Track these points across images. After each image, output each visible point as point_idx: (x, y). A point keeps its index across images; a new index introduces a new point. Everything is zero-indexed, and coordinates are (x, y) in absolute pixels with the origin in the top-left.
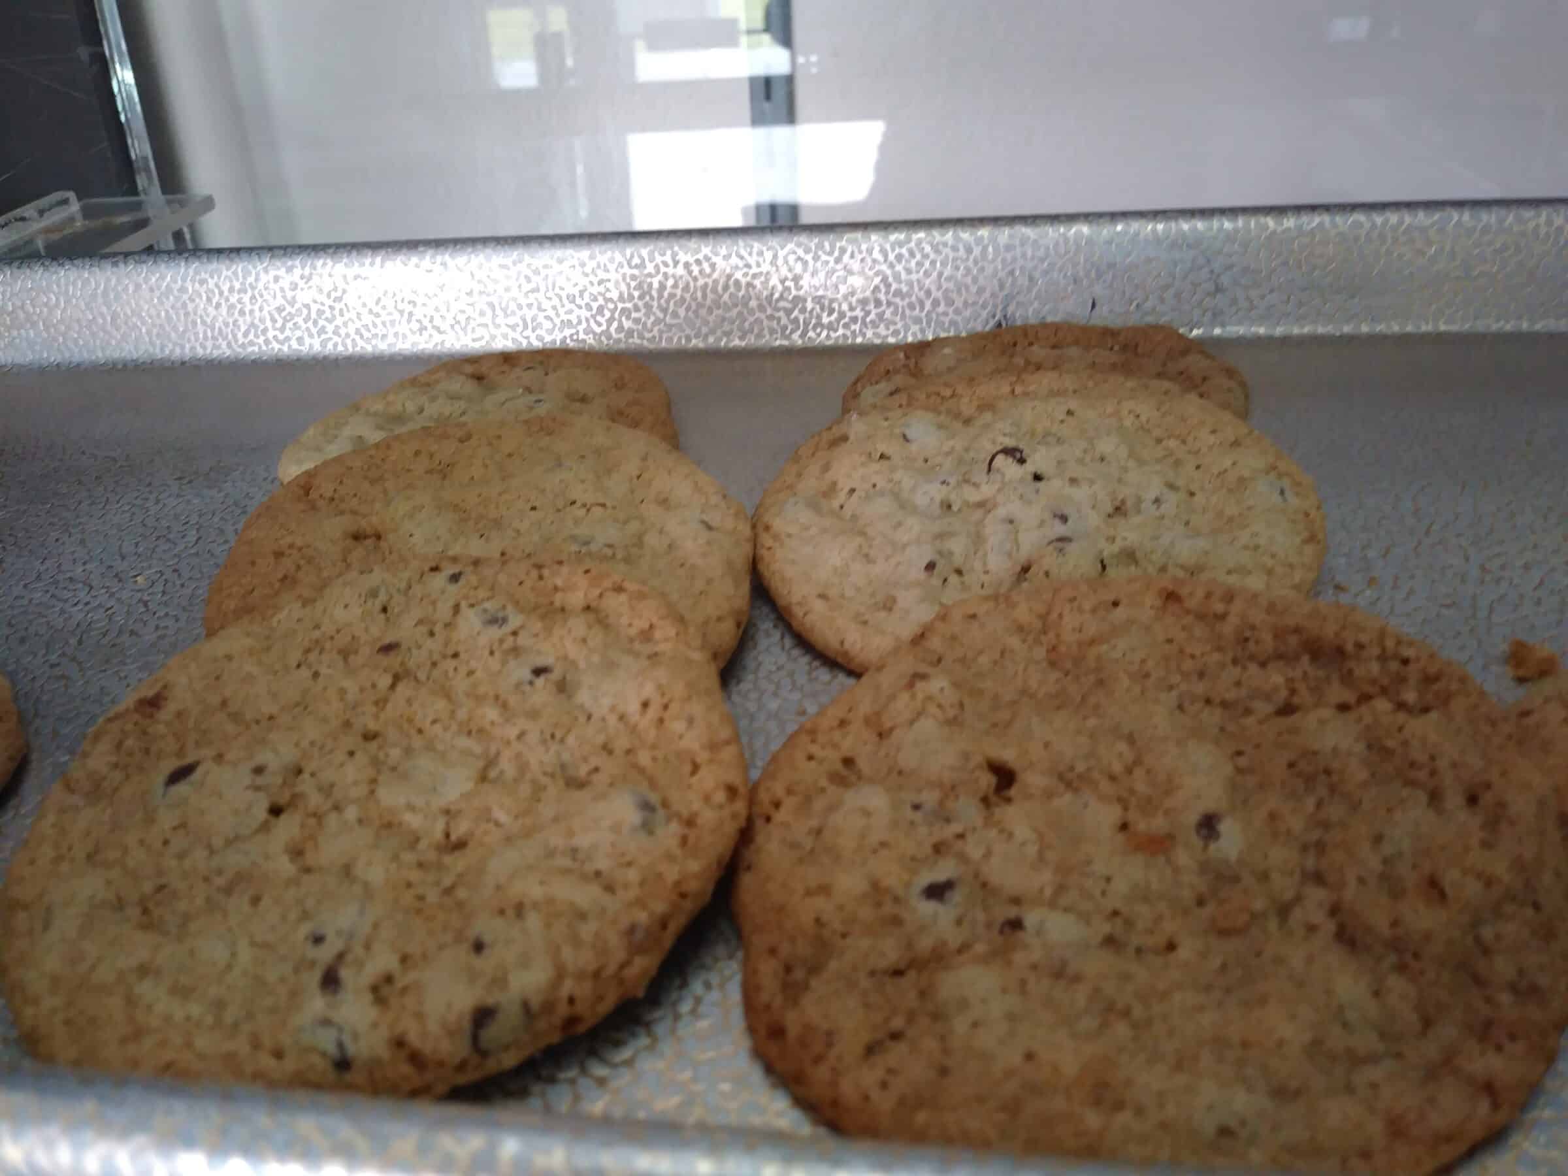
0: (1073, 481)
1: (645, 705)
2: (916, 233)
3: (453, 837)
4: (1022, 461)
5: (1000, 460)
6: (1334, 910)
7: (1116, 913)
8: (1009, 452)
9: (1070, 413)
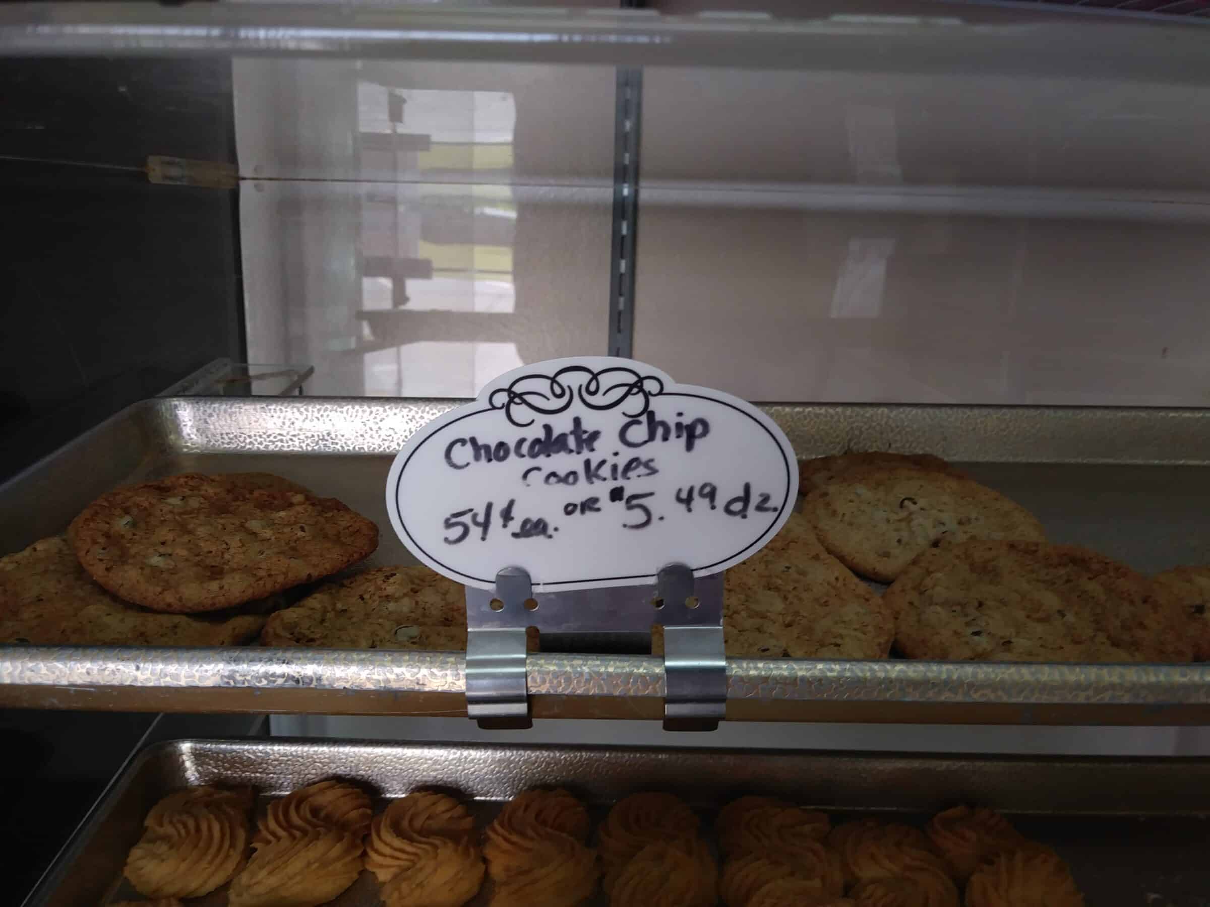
0: (940, 511)
1: (837, 579)
2: (807, 408)
3: (786, 622)
4: (915, 503)
5: (906, 502)
6: (1109, 637)
7: (1041, 638)
8: (910, 499)
9: (921, 486)
